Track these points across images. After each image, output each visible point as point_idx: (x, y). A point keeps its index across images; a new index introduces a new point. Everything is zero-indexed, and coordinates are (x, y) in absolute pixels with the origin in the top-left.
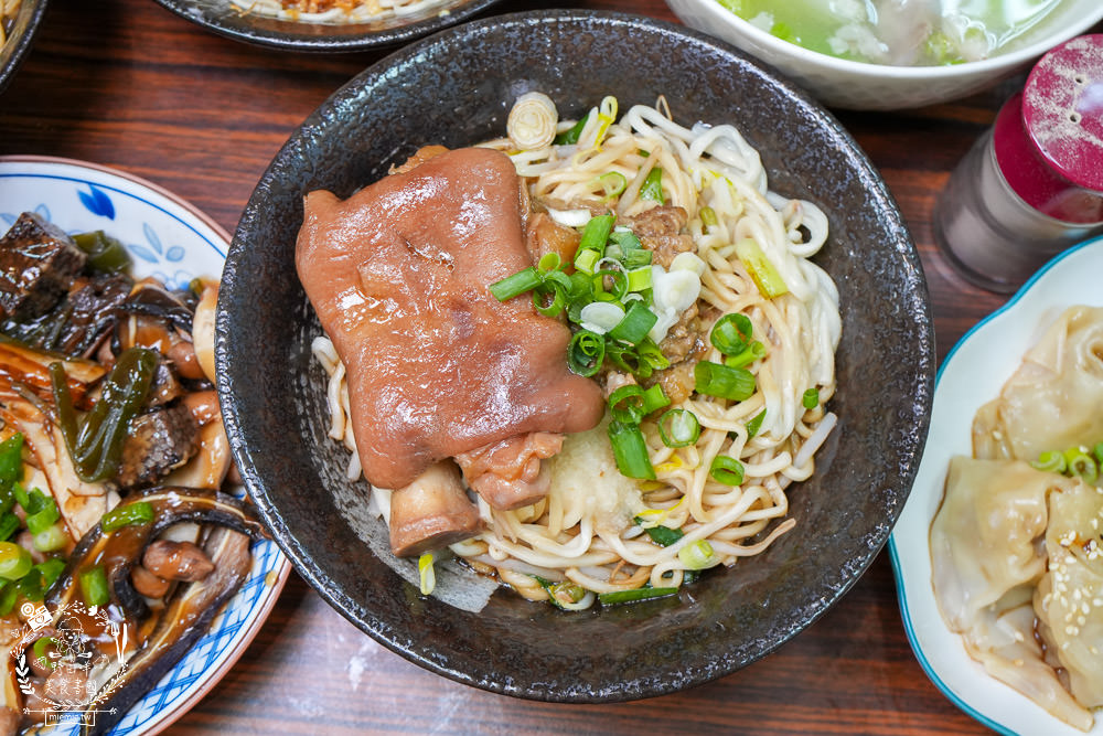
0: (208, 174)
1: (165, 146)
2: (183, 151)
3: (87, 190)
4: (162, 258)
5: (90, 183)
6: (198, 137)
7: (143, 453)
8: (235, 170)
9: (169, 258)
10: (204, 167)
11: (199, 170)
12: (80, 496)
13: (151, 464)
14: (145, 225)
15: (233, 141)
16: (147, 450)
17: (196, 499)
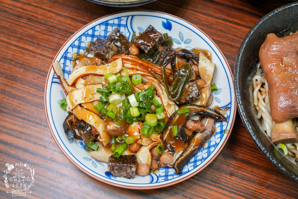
0: (208, 29)
1: (197, 18)
2: (202, 21)
3: (165, 21)
4: (182, 43)
5: (167, 19)
6: (207, 18)
7: (189, 93)
8: (216, 29)
9: (185, 43)
10: (207, 26)
11: (206, 27)
12: (170, 104)
13: (191, 96)
14: (180, 32)
15: (216, 22)
16: (190, 92)
17: (201, 108)
